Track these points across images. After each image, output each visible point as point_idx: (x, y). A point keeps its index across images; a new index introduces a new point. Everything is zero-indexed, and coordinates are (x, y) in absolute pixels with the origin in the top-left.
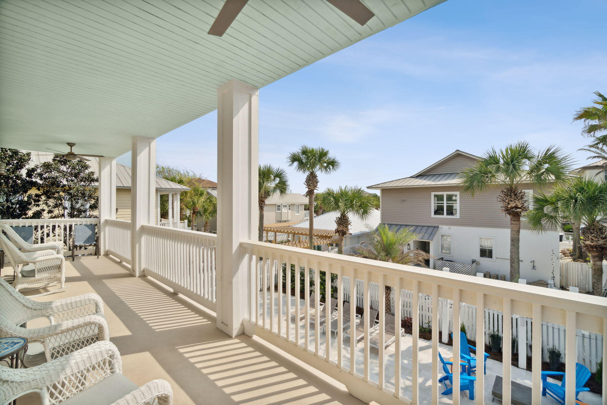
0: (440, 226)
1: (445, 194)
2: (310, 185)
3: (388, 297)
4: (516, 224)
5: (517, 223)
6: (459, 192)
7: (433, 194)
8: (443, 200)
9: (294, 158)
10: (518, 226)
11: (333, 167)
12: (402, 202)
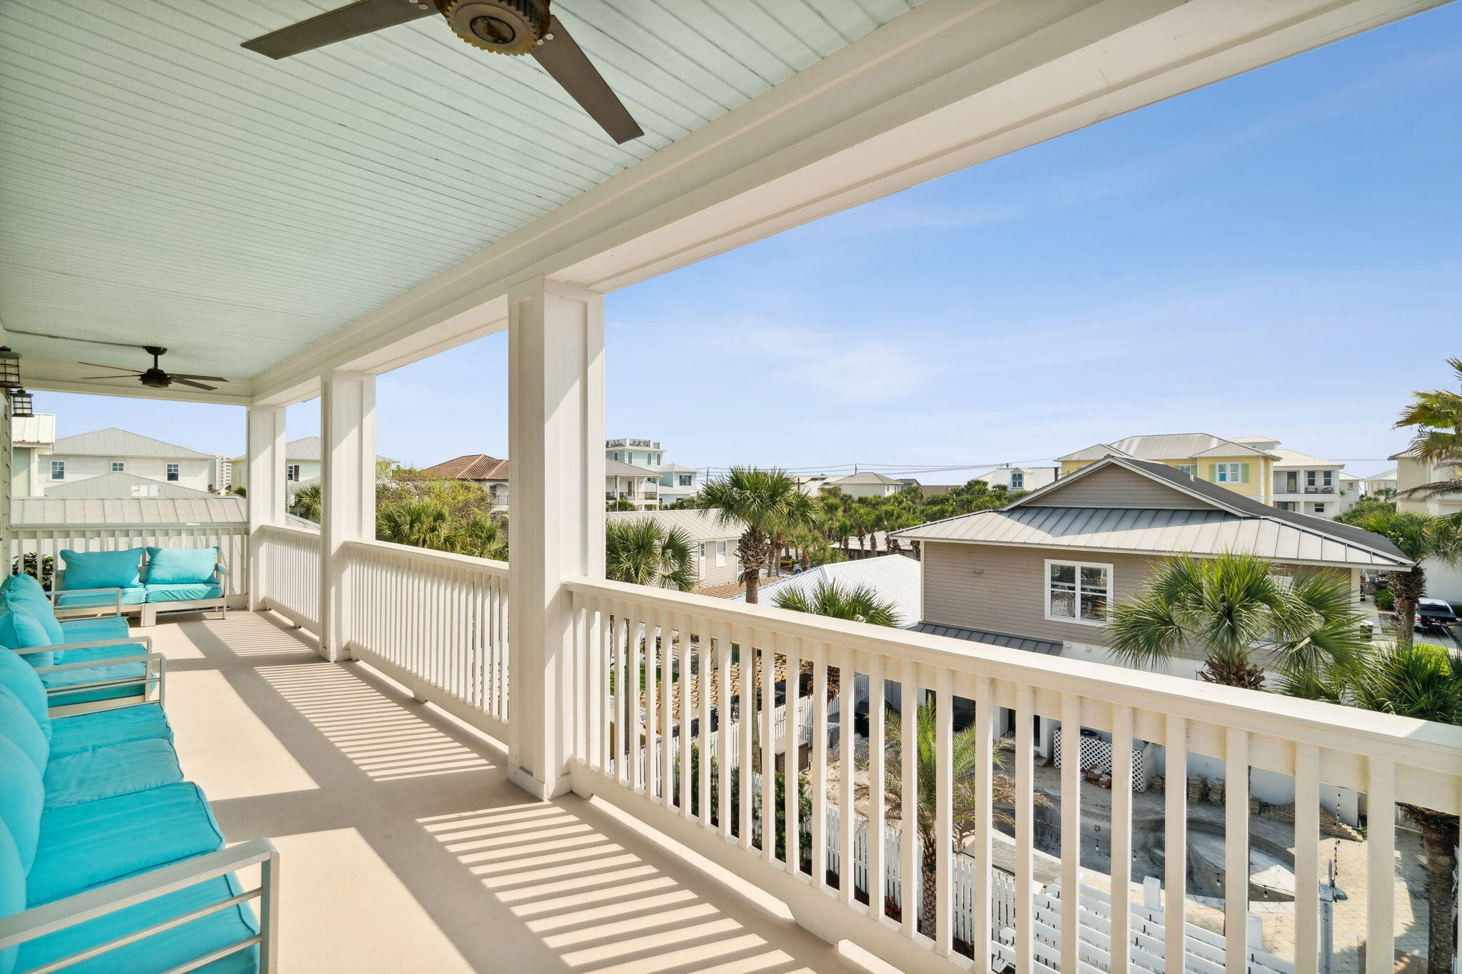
0: (1065, 643)
1: (1078, 565)
2: (748, 559)
6: (1112, 565)
7: (1048, 563)
8: (1073, 581)
12: (974, 575)
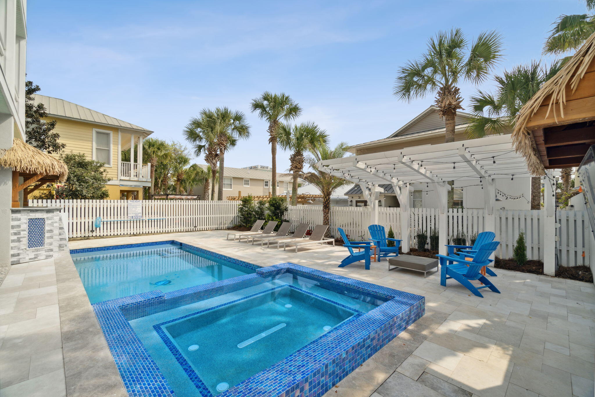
2: (272, 131)
3: (326, 216)
4: (450, 123)
5: (451, 121)
9: (257, 106)
10: (452, 125)
11: (296, 113)
